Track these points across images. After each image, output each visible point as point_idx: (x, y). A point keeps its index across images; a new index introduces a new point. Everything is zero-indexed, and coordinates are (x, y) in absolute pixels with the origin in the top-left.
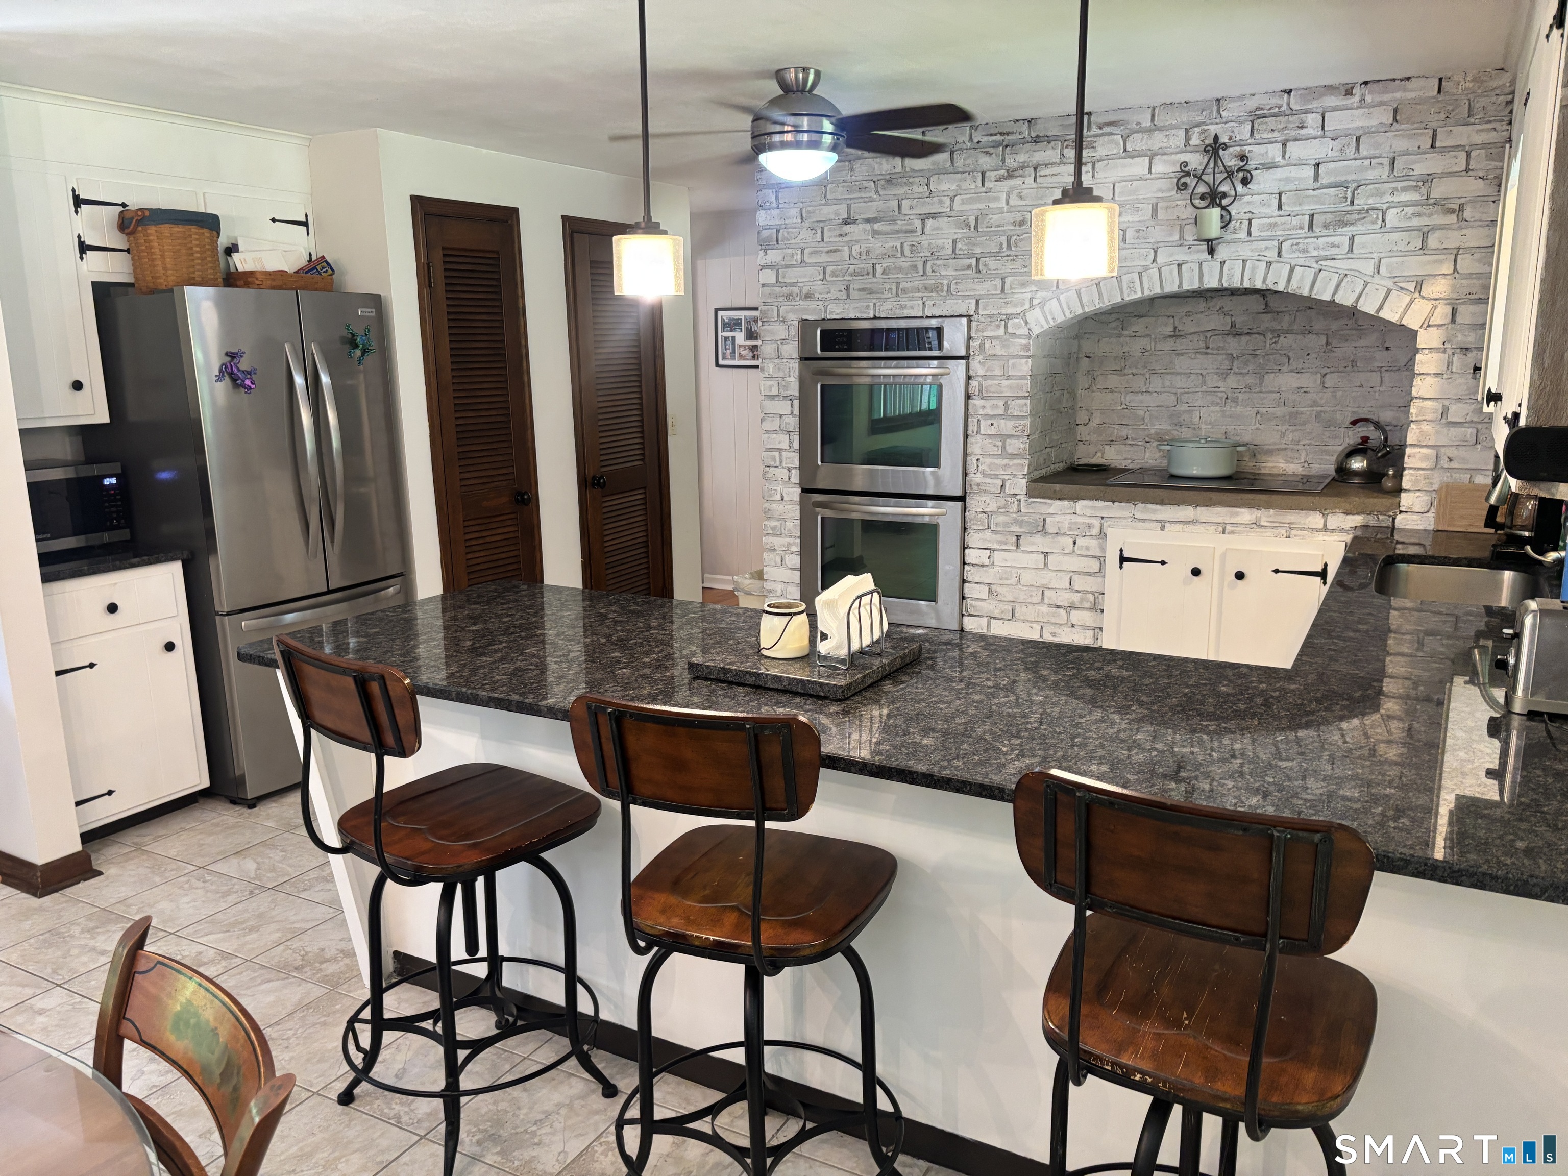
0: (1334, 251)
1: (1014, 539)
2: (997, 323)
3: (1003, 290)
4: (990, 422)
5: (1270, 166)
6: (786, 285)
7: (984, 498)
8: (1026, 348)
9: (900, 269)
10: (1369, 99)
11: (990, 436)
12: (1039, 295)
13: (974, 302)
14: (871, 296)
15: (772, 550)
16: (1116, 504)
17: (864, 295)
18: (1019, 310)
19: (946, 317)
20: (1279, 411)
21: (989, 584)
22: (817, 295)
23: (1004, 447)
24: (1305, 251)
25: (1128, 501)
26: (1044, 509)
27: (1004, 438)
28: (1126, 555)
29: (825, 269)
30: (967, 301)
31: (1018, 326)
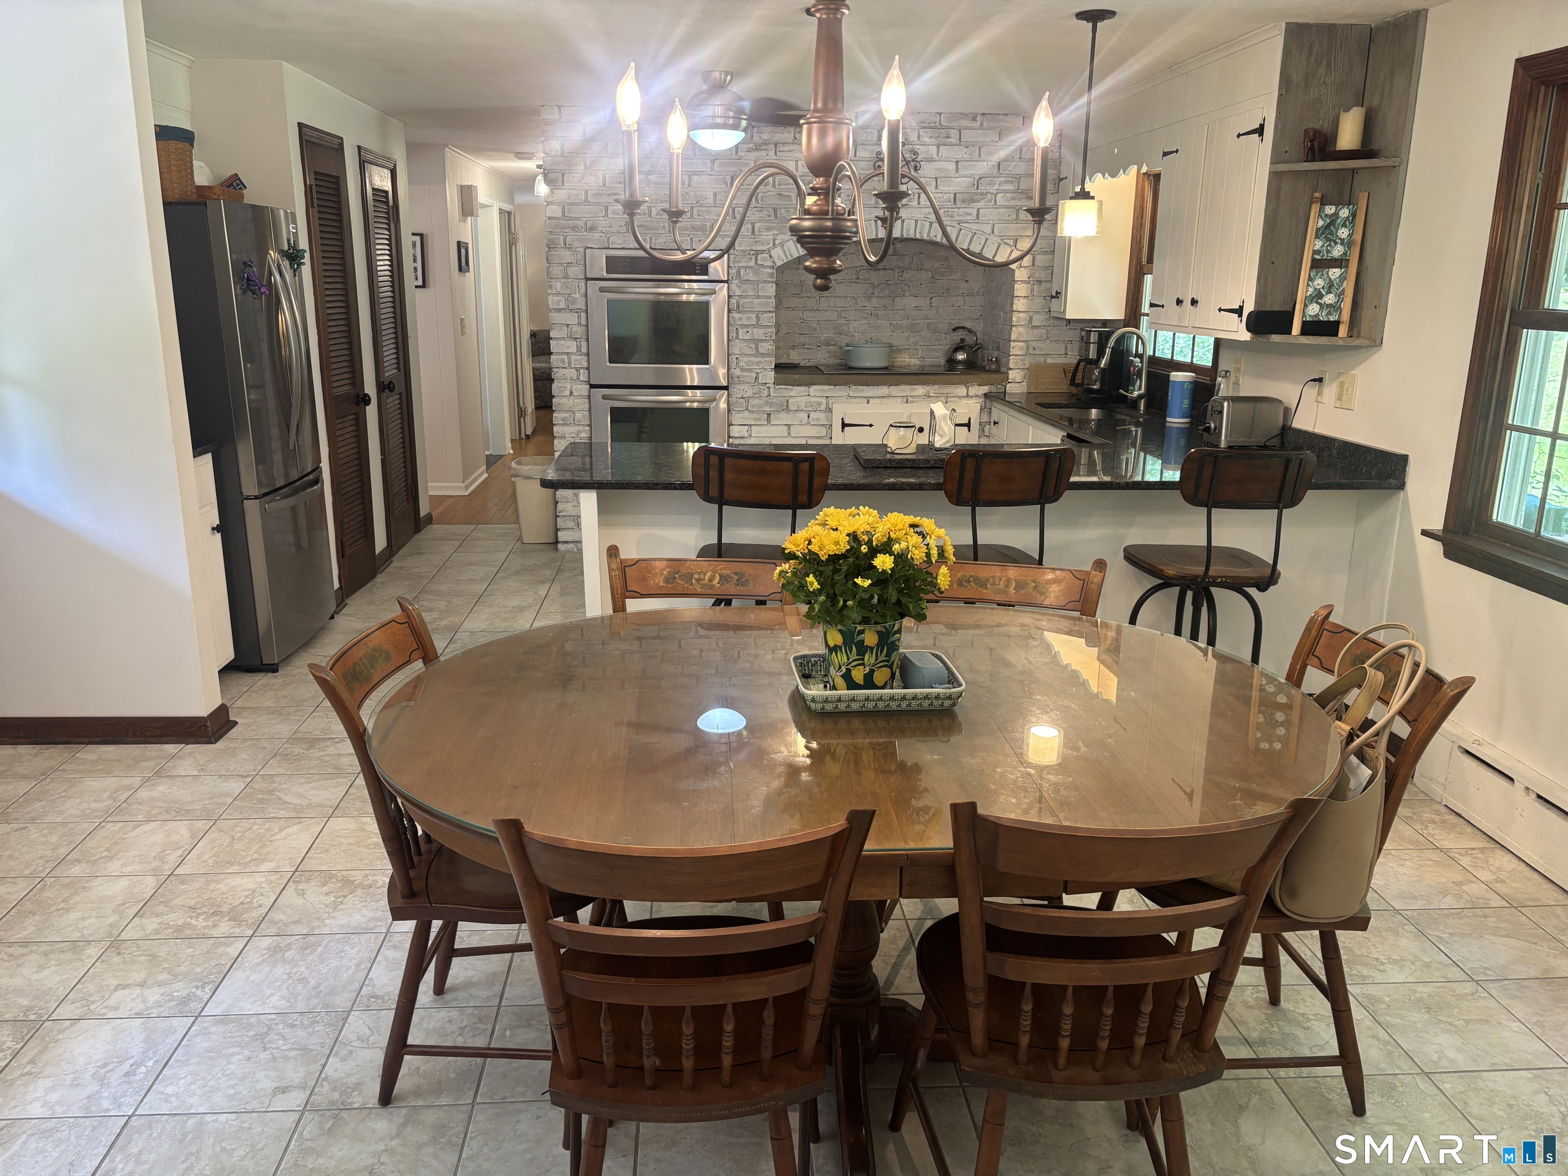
0: (969, 217)
1: (766, 416)
2: (750, 256)
3: (753, 232)
4: (745, 330)
5: (931, 160)
6: (571, 219)
7: (744, 387)
8: (771, 275)
10: (985, 124)
11: (746, 340)
12: (779, 237)
14: (648, 231)
16: (837, 387)
18: (765, 248)
20: (905, 323)
22: (600, 229)
23: (757, 349)
24: (952, 216)
25: (845, 384)
26: (787, 393)
27: (757, 341)
28: (846, 422)
29: (606, 208)
30: (726, 239)
31: (764, 259)
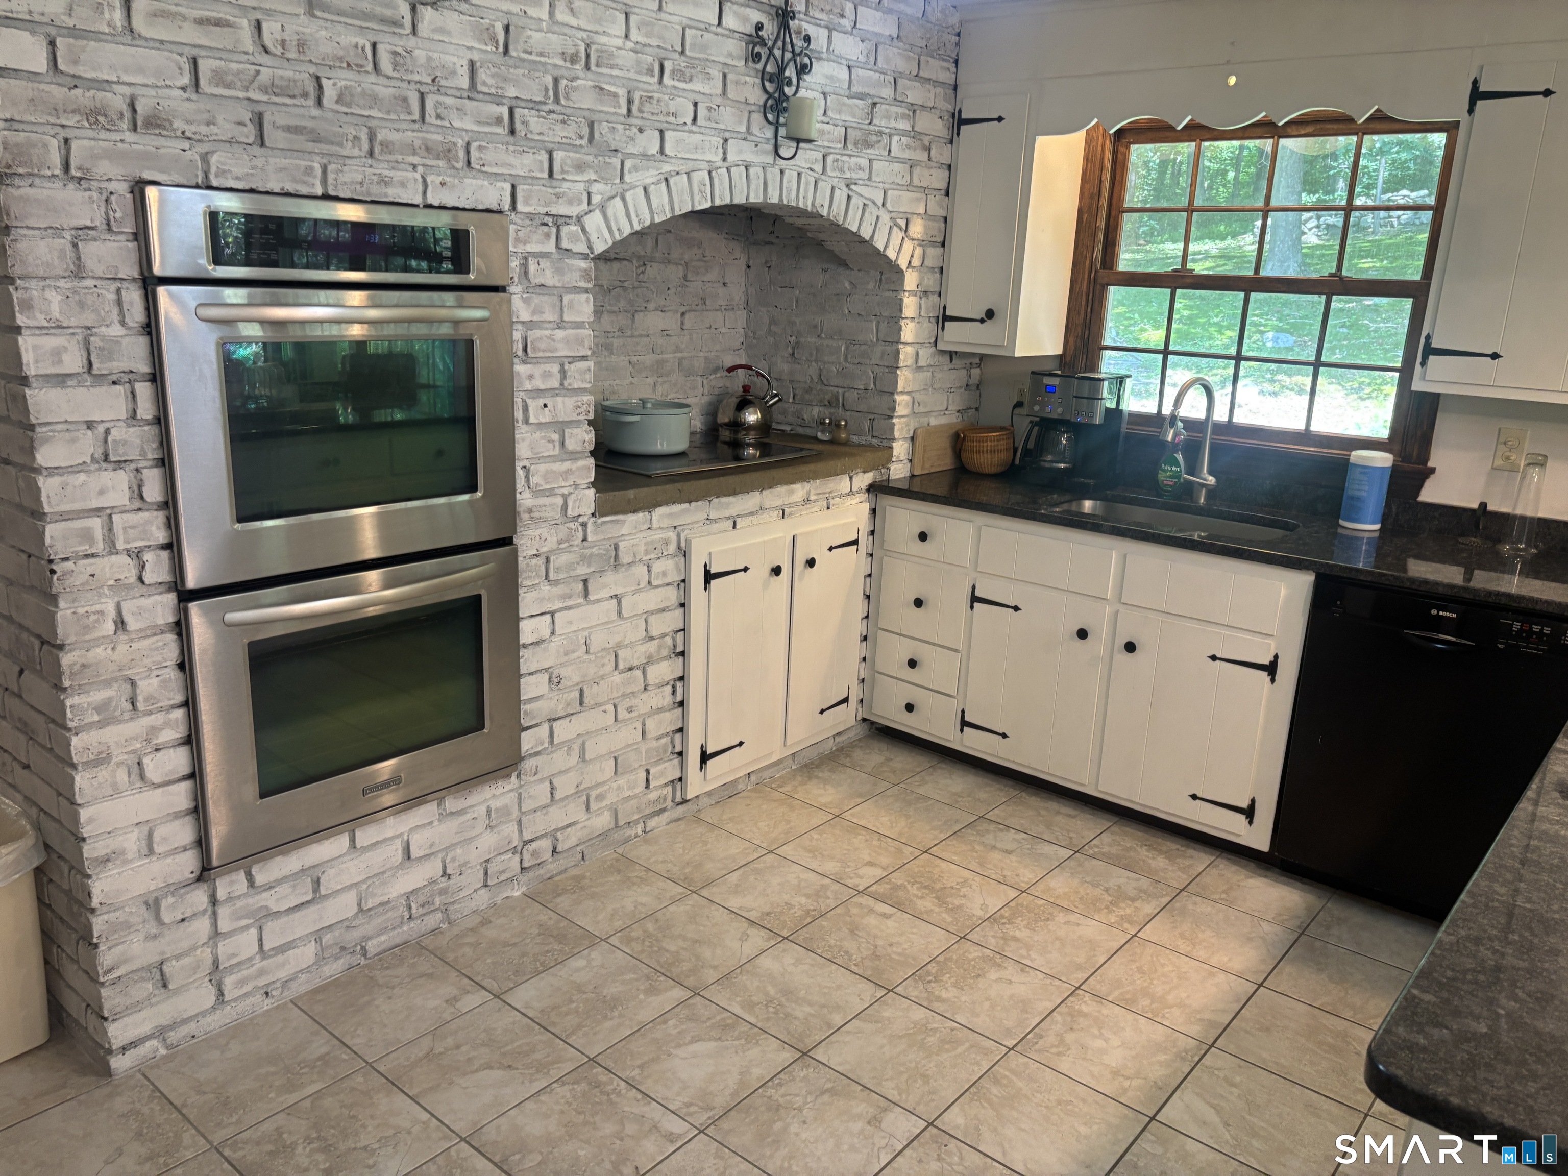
0: (860, 175)
1: (580, 586)
2: (545, 229)
3: (551, 174)
4: (541, 402)
5: (822, 56)
7: (538, 532)
8: (585, 275)
9: (374, 100)
11: (540, 426)
12: (595, 188)
13: (508, 187)
14: (317, 147)
15: (101, 760)
16: (693, 504)
17: (300, 141)
18: (574, 211)
19: (464, 209)
21: (546, 670)
22: (178, 124)
23: (562, 442)
24: (841, 170)
25: (703, 497)
26: (615, 531)
27: (561, 427)
28: (710, 570)
29: (193, 62)
30: (499, 184)
31: (574, 238)
